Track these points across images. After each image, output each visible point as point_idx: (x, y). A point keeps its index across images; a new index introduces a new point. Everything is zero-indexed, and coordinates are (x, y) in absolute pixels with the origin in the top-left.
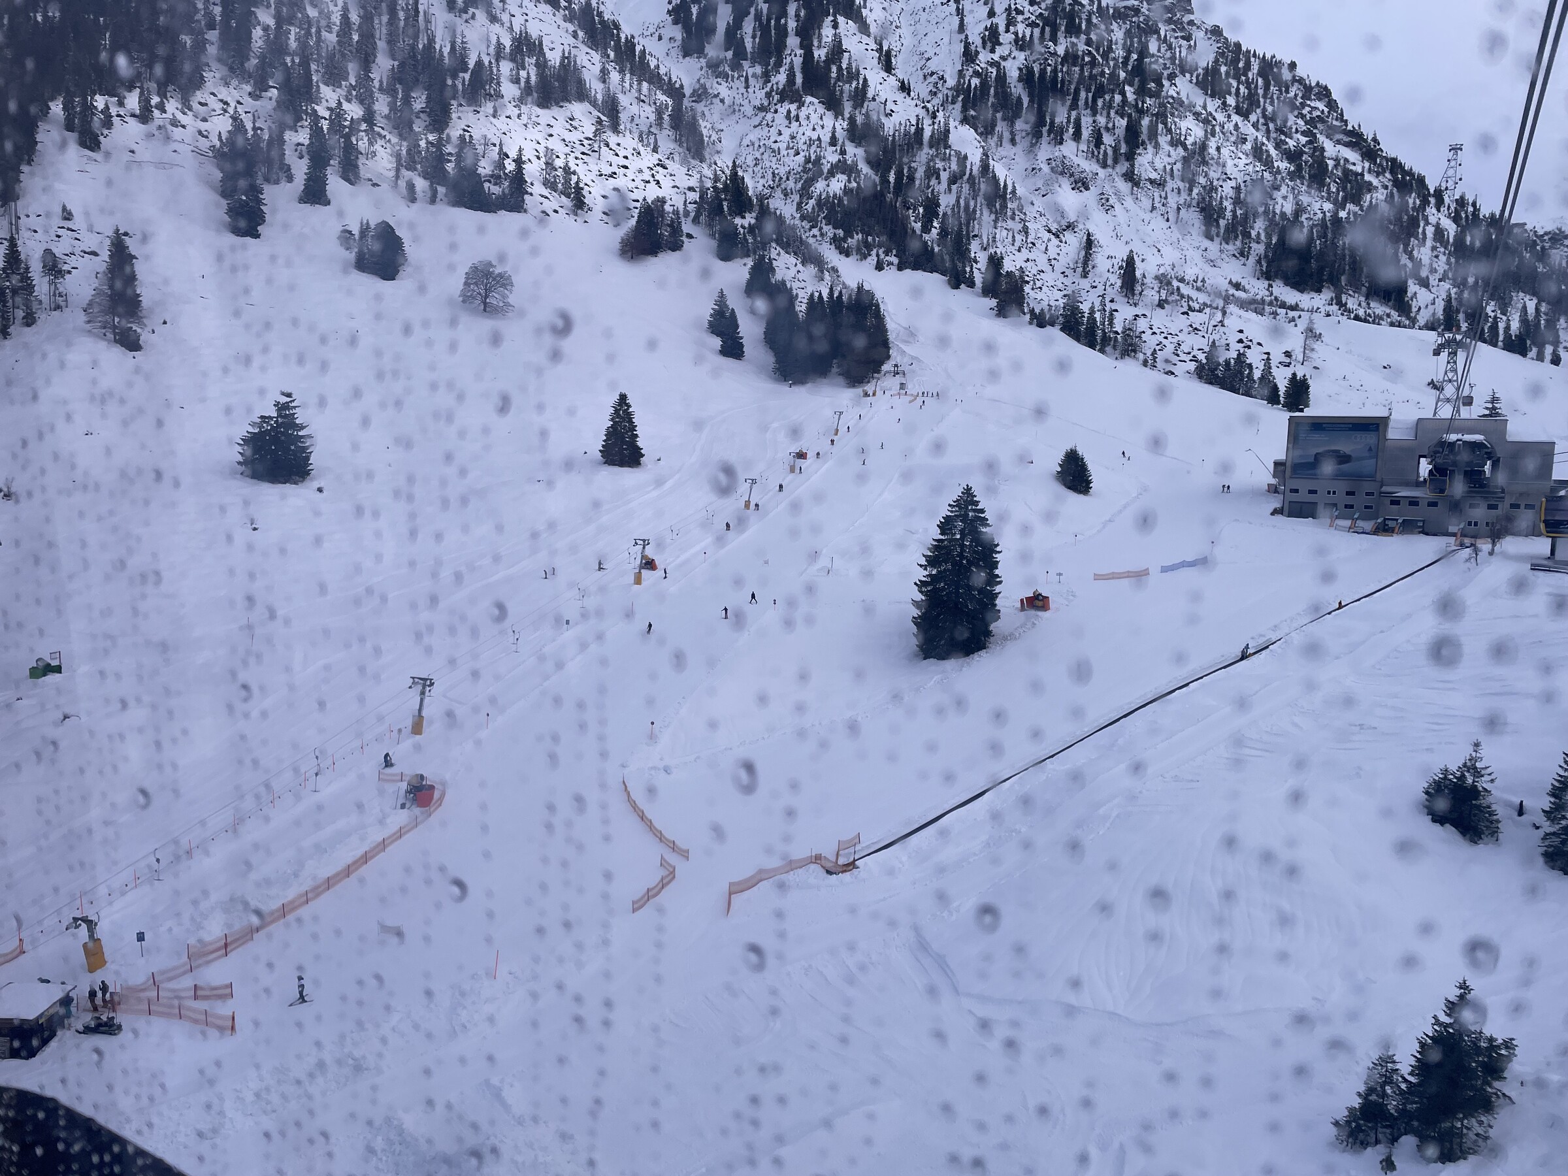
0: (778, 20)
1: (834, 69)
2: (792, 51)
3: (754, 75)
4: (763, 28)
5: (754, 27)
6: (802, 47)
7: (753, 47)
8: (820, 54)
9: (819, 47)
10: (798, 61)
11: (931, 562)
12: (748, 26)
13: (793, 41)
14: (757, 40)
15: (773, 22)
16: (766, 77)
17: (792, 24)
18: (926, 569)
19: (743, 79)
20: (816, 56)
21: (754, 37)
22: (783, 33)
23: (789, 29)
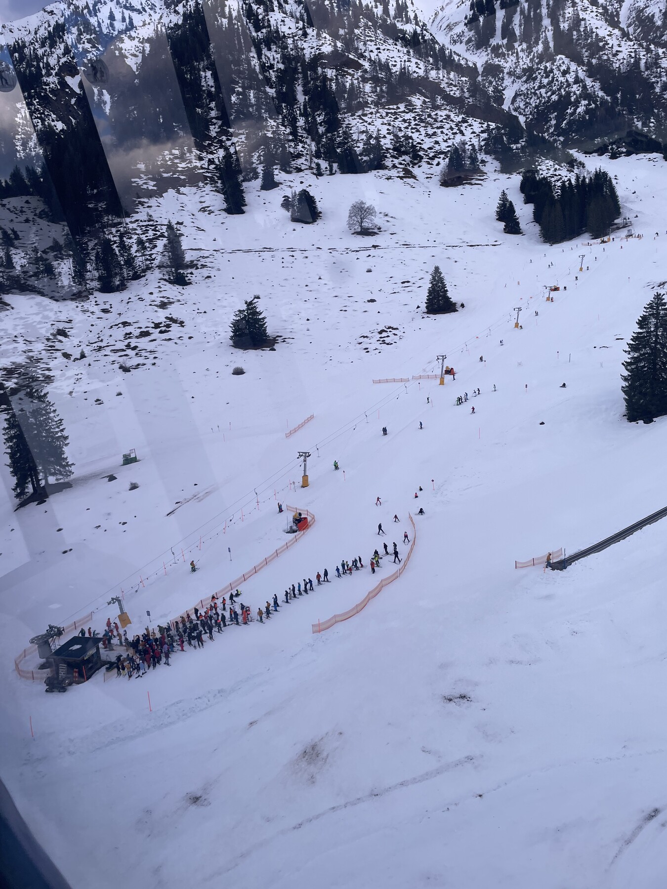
0: (535, 11)
1: (575, 33)
2: (546, 27)
3: (522, 50)
4: (527, 19)
5: (520, 19)
6: (552, 24)
7: (520, 33)
8: (564, 26)
9: (564, 22)
10: (550, 34)
11: (633, 348)
12: (517, 19)
13: (546, 22)
14: (522, 27)
15: (532, 13)
16: (529, 49)
17: (544, 11)
18: (629, 354)
19: (515, 55)
20: (562, 27)
21: (520, 26)
22: (539, 18)
23: (543, 15)
